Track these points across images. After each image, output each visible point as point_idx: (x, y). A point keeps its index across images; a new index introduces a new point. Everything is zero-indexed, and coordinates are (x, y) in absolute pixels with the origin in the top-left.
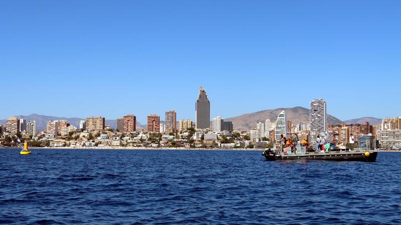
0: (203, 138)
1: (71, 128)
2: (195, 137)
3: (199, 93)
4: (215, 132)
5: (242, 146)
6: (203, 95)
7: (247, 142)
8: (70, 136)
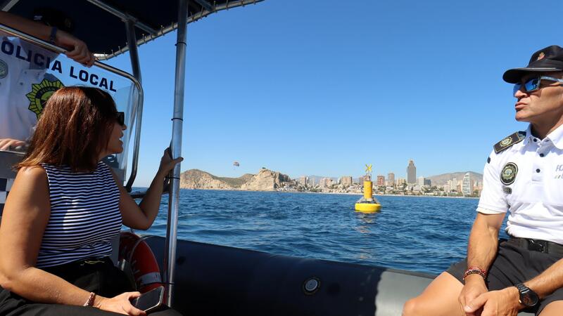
0: (412, 189)
1: (333, 183)
2: (407, 189)
3: (409, 162)
4: (420, 186)
5: (439, 194)
6: (412, 163)
7: (442, 193)
8: (333, 187)
